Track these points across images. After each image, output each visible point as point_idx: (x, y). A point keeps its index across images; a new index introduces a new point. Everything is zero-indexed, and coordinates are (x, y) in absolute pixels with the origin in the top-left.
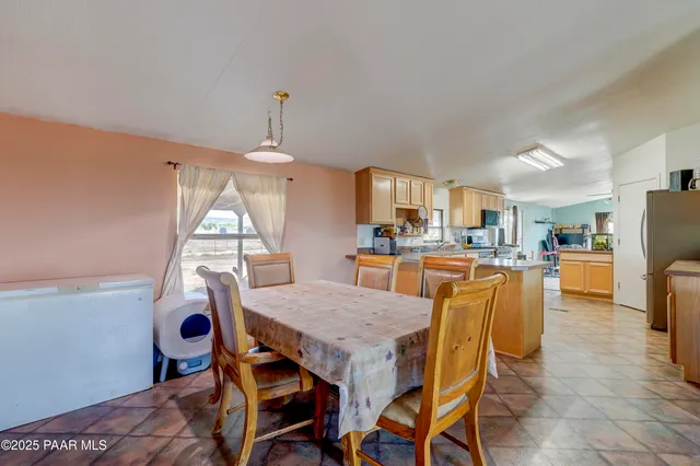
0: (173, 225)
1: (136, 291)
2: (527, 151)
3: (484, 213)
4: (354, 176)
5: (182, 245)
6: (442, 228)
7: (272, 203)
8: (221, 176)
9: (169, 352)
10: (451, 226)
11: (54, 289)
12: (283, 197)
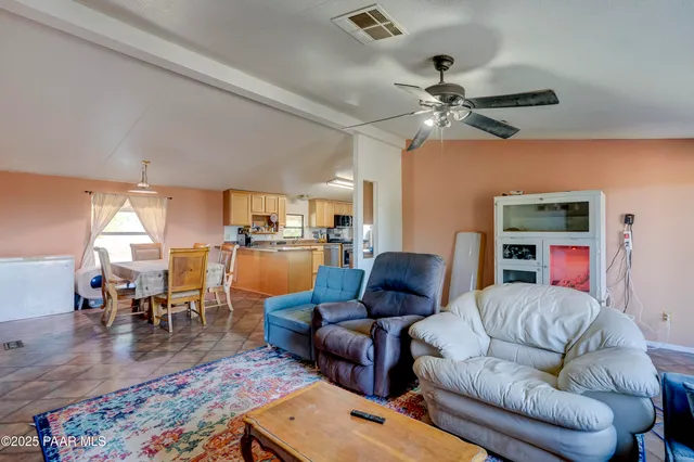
0: (89, 226)
1: (64, 262)
2: (330, 181)
3: (337, 218)
4: (222, 195)
5: (95, 238)
6: (302, 228)
7: (156, 214)
8: (120, 199)
9: (83, 294)
10: (310, 227)
11: (21, 259)
12: (164, 210)
